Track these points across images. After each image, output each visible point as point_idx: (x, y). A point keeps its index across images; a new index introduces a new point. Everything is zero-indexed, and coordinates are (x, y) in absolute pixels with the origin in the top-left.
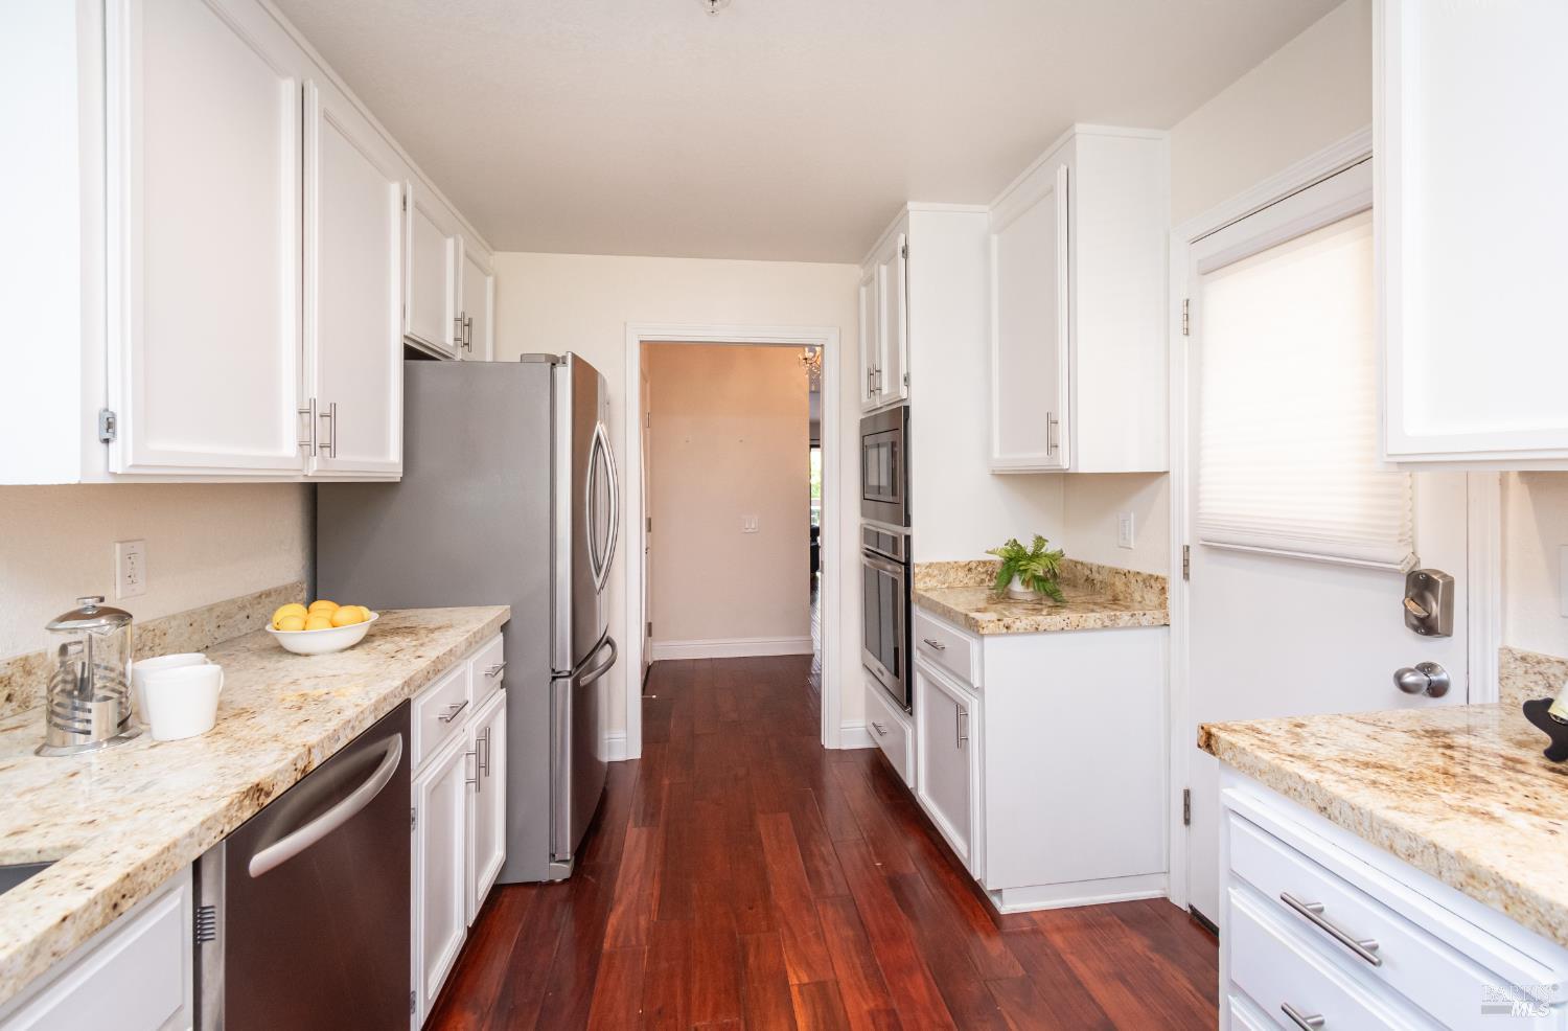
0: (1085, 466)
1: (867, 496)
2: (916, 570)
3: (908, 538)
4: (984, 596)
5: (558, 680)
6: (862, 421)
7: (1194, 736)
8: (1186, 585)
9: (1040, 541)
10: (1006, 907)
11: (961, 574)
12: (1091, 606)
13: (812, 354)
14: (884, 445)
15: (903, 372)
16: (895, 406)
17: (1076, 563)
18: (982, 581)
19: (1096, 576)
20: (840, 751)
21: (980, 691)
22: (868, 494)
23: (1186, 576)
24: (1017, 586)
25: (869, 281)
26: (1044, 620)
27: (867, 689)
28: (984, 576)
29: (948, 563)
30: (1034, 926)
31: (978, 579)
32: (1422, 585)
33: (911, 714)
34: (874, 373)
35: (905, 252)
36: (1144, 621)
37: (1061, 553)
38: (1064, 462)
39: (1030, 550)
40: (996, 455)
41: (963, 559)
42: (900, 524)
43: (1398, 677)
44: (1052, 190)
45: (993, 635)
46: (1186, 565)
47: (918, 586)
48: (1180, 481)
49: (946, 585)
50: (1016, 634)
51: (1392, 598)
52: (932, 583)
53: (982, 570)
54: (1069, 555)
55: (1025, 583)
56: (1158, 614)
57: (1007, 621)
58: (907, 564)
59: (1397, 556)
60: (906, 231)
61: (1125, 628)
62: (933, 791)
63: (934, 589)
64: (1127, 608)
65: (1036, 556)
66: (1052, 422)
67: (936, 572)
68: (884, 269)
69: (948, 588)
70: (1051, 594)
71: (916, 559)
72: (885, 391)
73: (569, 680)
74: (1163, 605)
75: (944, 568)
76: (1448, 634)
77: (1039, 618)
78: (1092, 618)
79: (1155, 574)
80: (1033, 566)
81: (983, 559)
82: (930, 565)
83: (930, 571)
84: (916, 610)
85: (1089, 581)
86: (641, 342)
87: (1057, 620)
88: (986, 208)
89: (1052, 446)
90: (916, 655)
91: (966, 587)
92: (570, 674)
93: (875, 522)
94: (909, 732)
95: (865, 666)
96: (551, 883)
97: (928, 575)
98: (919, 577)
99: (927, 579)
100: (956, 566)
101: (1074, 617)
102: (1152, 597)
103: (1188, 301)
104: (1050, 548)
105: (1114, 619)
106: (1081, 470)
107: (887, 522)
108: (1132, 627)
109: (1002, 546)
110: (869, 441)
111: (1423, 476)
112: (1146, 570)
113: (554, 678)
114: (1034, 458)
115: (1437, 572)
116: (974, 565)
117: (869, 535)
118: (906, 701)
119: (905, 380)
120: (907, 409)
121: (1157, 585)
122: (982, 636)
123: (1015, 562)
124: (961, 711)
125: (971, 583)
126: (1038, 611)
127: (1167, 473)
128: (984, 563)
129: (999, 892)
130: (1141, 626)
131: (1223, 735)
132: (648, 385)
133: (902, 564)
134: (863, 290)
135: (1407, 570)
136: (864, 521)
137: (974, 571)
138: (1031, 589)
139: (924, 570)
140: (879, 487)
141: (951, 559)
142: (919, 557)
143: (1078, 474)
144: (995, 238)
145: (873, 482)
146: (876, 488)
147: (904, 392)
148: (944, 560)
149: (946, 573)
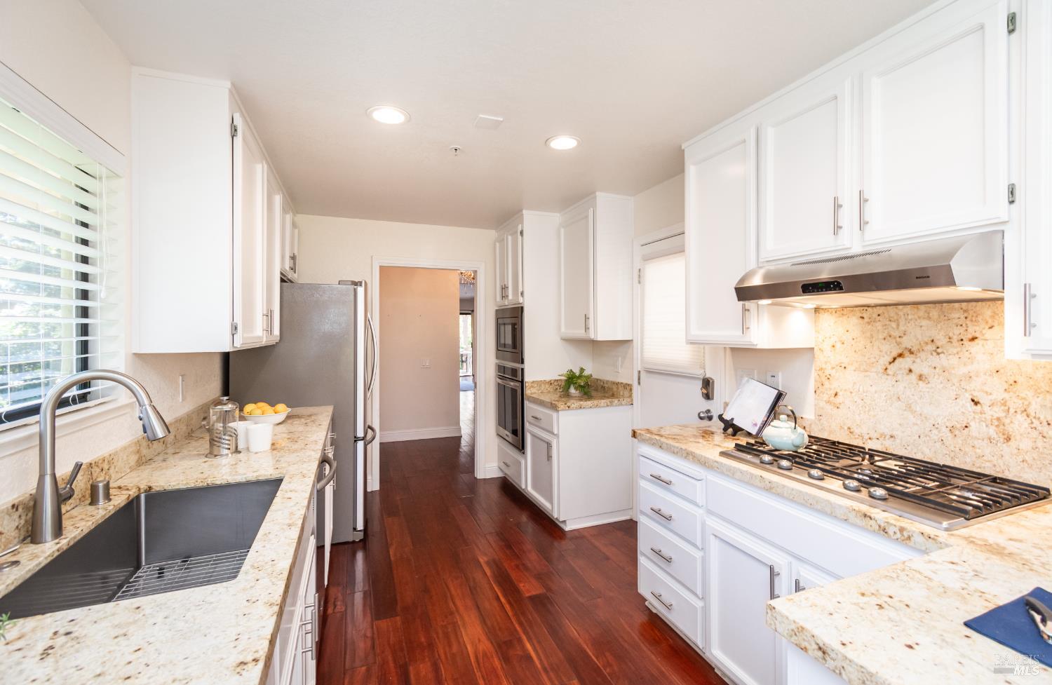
0: (600, 338)
2: (527, 384)
3: (522, 370)
4: (557, 396)
6: (497, 311)
7: (631, 433)
8: (639, 387)
9: (582, 370)
10: (568, 528)
11: (547, 386)
12: (603, 397)
14: (509, 324)
15: (520, 290)
16: (516, 306)
17: (597, 380)
18: (557, 389)
19: (606, 385)
20: (485, 479)
21: (557, 436)
22: (500, 347)
23: (639, 383)
24: (572, 390)
25: (501, 241)
26: (583, 403)
27: (498, 445)
28: (557, 387)
29: (541, 381)
30: (579, 535)
31: (555, 388)
32: (707, 383)
33: (524, 453)
34: (504, 288)
35: (522, 233)
36: (623, 403)
37: (591, 376)
38: (592, 336)
39: (577, 374)
40: (563, 330)
41: (548, 378)
42: (519, 363)
43: (699, 414)
44: (587, 217)
45: (563, 410)
46: (639, 379)
47: (528, 392)
48: (637, 344)
50: (573, 409)
51: (697, 386)
52: (534, 390)
53: (556, 384)
54: (595, 376)
55: (576, 389)
56: (629, 400)
57: (568, 404)
58: (522, 382)
59: (700, 373)
60: (522, 223)
61: (616, 406)
62: (535, 487)
63: (535, 393)
64: (617, 398)
65: (580, 376)
66: (586, 318)
67: (535, 385)
68: (510, 237)
69: (541, 392)
70: (585, 393)
71: (527, 379)
72: (510, 297)
73: (362, 442)
74: (631, 396)
75: (540, 383)
76: (713, 399)
77: (582, 402)
78: (603, 402)
79: (628, 383)
80: (579, 381)
81: (557, 379)
82: (533, 382)
84: (526, 402)
85: (603, 387)
86: (380, 266)
87: (589, 403)
88: (558, 215)
89: (587, 328)
90: (527, 425)
91: (549, 392)
93: (503, 362)
94: (523, 462)
95: (498, 435)
96: (354, 542)
97: (532, 387)
98: (528, 388)
99: (532, 389)
100: (545, 382)
101: (596, 402)
102: (626, 393)
103: (640, 270)
104: (586, 373)
105: (611, 402)
106: (599, 339)
107: (511, 361)
108: (619, 405)
109: (565, 372)
110: (500, 321)
111: (707, 347)
112: (624, 381)
113: (355, 441)
114: (579, 333)
115: (712, 379)
116: (552, 382)
117: (501, 369)
118: (521, 447)
119: (521, 294)
120: (522, 308)
121: (628, 387)
122: (558, 411)
123: (571, 379)
124: (549, 445)
125: (552, 390)
126: (581, 400)
127: (632, 340)
128: (557, 380)
129: (564, 521)
130: (622, 405)
131: (638, 432)
133: (519, 382)
134: (498, 244)
135: (702, 378)
136: (497, 361)
137: (553, 385)
138: (578, 391)
140: (505, 344)
141: (543, 379)
143: (597, 341)
144: (562, 230)
145: (502, 342)
146: (505, 345)
147: (521, 300)
148: (539, 379)
149: (540, 386)
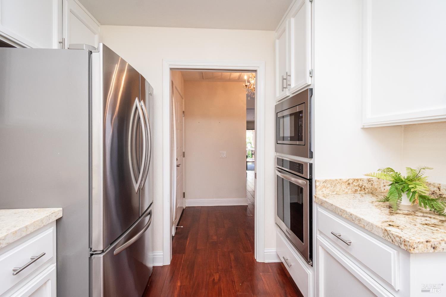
1: (279, 142)
2: (317, 184)
3: (311, 165)
5: (93, 256)
6: (275, 106)
11: (344, 186)
13: (249, 83)
15: (309, 69)
16: (303, 90)
18: (356, 191)
20: (264, 263)
28: (357, 188)
29: (336, 180)
31: (354, 190)
33: (312, 266)
41: (345, 178)
42: (306, 157)
47: (318, 193)
49: (335, 193)
52: (326, 191)
53: (356, 184)
58: (310, 180)
63: (327, 195)
67: (329, 185)
68: (293, 20)
69: (336, 194)
72: (293, 85)
73: (102, 256)
75: (334, 183)
81: (356, 178)
82: (325, 182)
83: (326, 185)
84: (315, 206)
86: (171, 69)
90: (318, 235)
91: (347, 194)
92: (103, 251)
94: (311, 275)
95: (276, 223)
97: (324, 187)
98: (319, 188)
99: (324, 189)
100: (340, 182)
110: (279, 115)
113: (92, 255)
116: (351, 181)
117: (280, 162)
118: (309, 257)
119: (310, 73)
120: (310, 90)
125: (350, 192)
132: (184, 100)
133: (307, 179)
134: (277, 41)
136: (276, 154)
137: (351, 185)
139: (322, 184)
141: (338, 178)
142: (317, 176)
145: (281, 135)
146: (283, 138)
147: (309, 81)
148: (334, 178)
149: (335, 185)
